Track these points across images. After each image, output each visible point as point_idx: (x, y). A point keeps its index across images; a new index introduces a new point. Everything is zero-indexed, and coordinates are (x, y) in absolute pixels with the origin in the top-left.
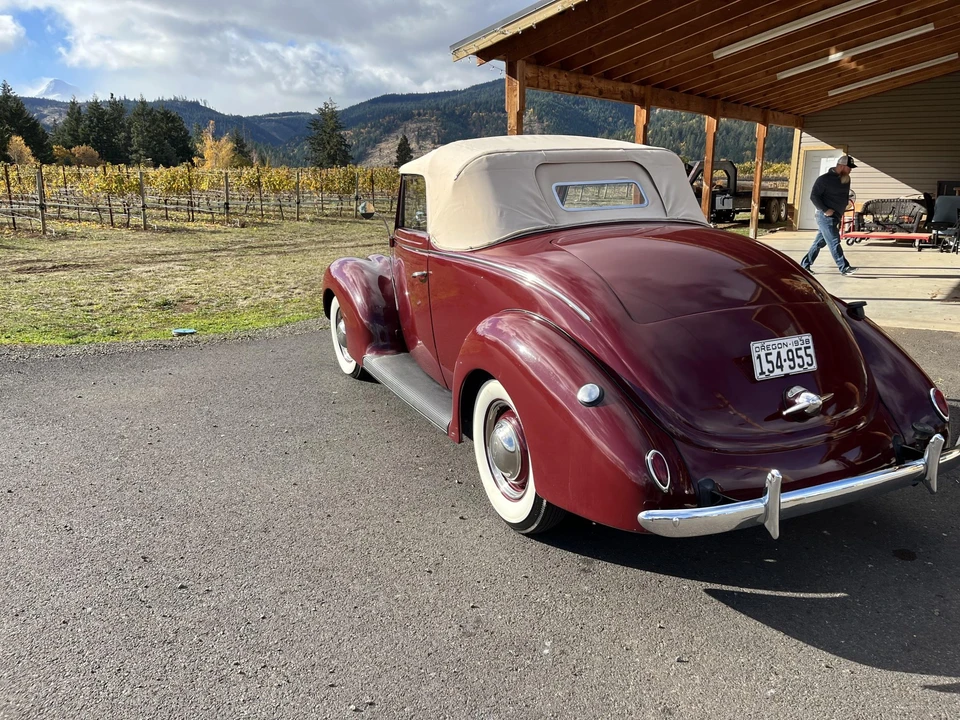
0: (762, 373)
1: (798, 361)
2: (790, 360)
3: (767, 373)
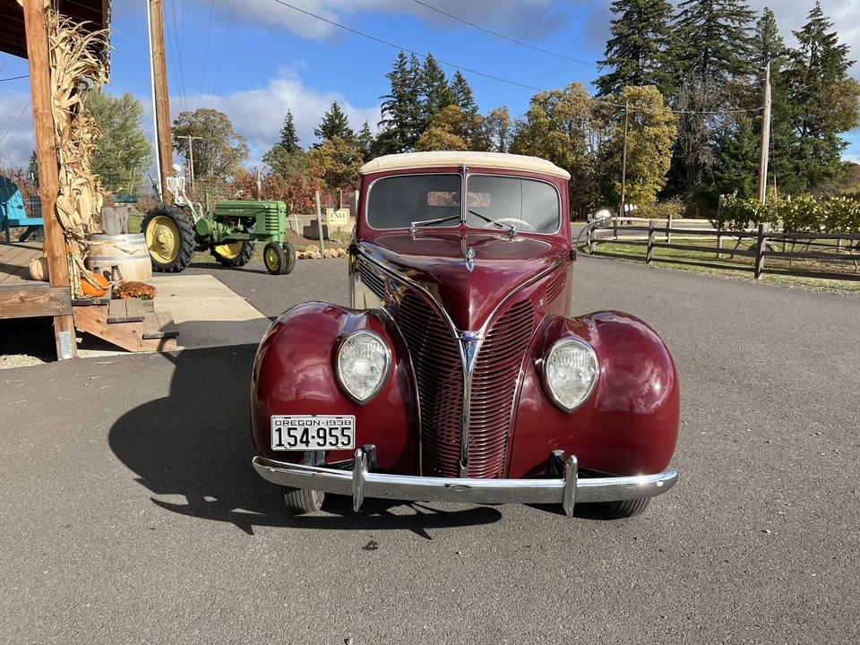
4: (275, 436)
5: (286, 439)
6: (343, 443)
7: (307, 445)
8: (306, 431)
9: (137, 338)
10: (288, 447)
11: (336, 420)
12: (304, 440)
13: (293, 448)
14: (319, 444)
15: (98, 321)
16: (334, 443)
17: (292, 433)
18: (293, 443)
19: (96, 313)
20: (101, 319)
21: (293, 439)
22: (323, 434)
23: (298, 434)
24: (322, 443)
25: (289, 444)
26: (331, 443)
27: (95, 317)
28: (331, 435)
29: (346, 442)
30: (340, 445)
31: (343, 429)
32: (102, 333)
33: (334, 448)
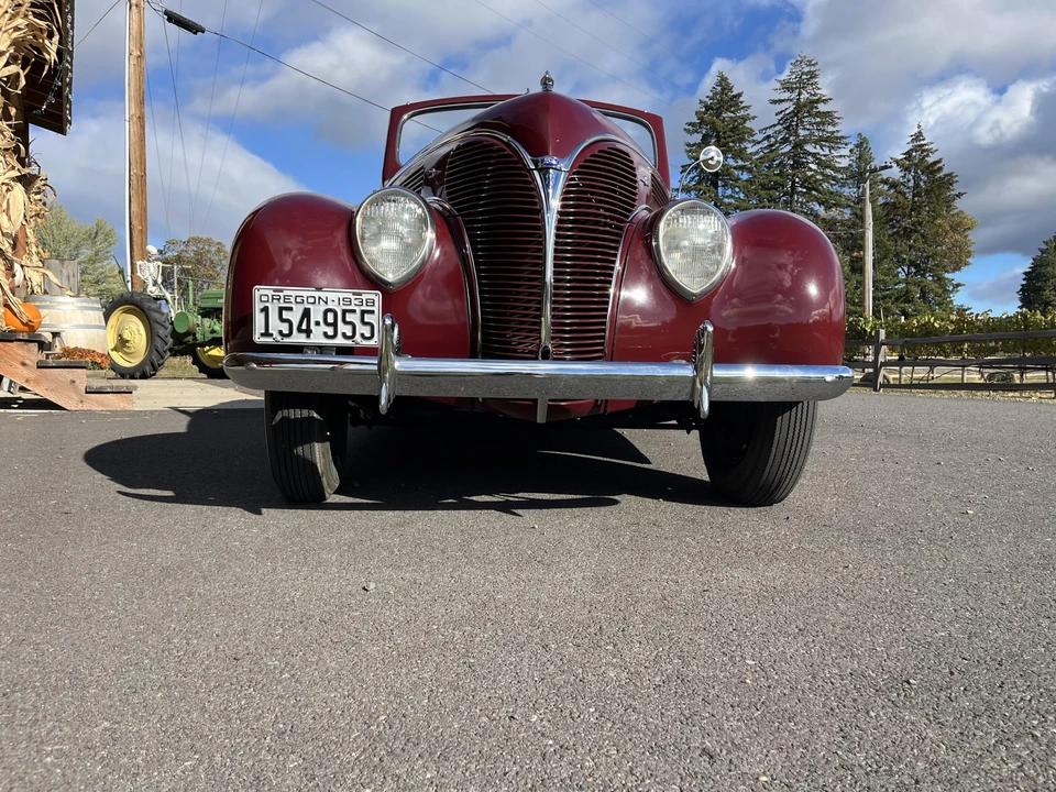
4: (259, 319)
5: (276, 325)
6: (362, 335)
7: (308, 336)
8: (306, 314)
9: (76, 390)
10: (279, 338)
11: (353, 297)
12: (304, 327)
13: (286, 340)
14: (325, 334)
15: (24, 364)
16: (349, 334)
17: (286, 315)
18: (286, 332)
19: (20, 352)
20: (27, 362)
21: (287, 325)
22: (332, 320)
23: (295, 317)
24: (331, 332)
25: (281, 332)
26: (344, 335)
27: (21, 359)
28: (345, 321)
29: (368, 335)
30: (358, 338)
31: (363, 312)
32: (27, 381)
33: (349, 343)
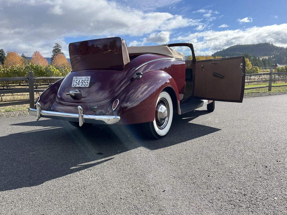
0: (73, 85)
1: (84, 83)
2: (82, 83)
3: (75, 85)
